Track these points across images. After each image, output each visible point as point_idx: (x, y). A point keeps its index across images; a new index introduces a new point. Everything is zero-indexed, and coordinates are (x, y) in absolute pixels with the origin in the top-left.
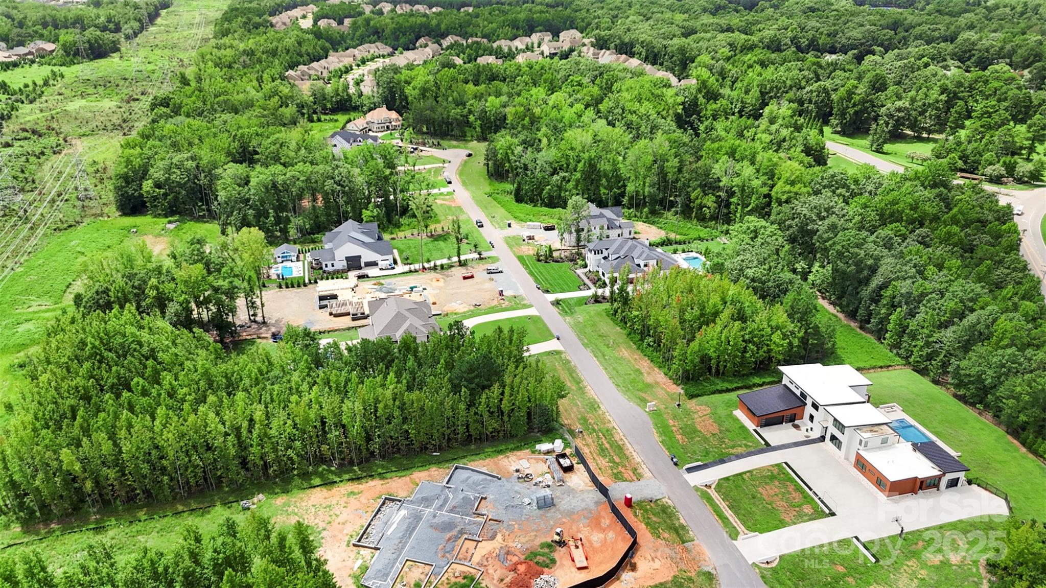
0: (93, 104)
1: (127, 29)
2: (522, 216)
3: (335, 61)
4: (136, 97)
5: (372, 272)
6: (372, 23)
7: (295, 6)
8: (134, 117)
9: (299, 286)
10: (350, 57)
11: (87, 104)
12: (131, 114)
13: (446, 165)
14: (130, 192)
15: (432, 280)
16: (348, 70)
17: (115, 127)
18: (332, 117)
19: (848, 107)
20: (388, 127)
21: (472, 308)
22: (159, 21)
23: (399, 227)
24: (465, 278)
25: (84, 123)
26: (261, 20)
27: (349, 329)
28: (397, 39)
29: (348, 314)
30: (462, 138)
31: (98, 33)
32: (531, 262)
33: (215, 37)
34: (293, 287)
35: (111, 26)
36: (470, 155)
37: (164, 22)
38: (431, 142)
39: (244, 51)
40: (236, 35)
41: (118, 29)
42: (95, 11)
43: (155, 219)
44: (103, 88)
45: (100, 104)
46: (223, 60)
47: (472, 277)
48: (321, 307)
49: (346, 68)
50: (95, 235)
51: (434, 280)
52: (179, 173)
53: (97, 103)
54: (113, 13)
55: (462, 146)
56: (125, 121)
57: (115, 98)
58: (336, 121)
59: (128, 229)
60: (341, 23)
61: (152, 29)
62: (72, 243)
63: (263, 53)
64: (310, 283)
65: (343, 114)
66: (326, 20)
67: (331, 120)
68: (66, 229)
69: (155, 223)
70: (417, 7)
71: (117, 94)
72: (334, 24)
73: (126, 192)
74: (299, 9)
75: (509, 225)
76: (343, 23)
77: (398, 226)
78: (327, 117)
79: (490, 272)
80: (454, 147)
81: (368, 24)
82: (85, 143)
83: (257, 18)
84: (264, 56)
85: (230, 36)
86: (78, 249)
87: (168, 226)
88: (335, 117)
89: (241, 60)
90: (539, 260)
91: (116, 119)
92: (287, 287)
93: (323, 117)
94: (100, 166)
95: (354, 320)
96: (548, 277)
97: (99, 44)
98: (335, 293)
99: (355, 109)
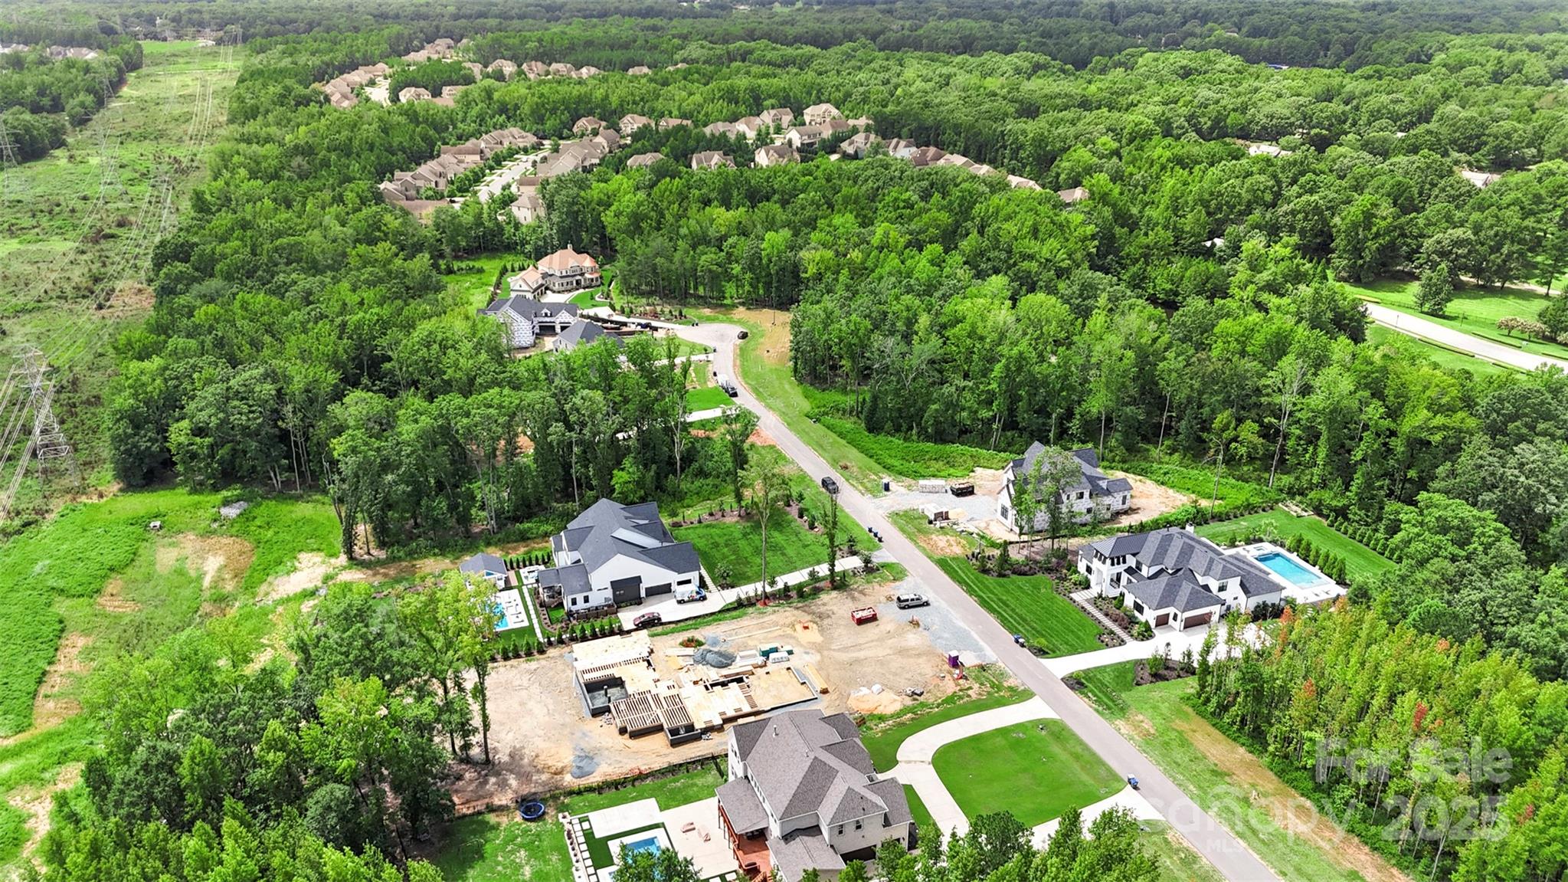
0: (33, 247)
1: (72, 104)
2: (896, 463)
3: (453, 162)
4: (107, 231)
5: (667, 609)
6: (496, 96)
7: (353, 66)
8: (110, 270)
9: (529, 654)
10: (473, 153)
11: (22, 247)
12: (104, 265)
13: (711, 357)
14: (143, 446)
15: (792, 626)
16: (477, 178)
17: (84, 293)
18: (471, 264)
19: (1366, 239)
20: (578, 282)
21: (909, 702)
22: (125, 91)
23: (681, 499)
24: (861, 622)
25: (21, 285)
26: (308, 91)
27: (673, 769)
28: (541, 120)
29: (659, 729)
30: (717, 302)
31: (27, 116)
32: (971, 575)
33: (231, 121)
34: (517, 656)
35: (46, 101)
36: (744, 336)
37: (135, 93)
38: (667, 310)
39: (296, 147)
40: (270, 117)
41: (57, 107)
42: (16, 77)
43: (196, 498)
44: (48, 217)
45: (44, 247)
46: (264, 165)
47: (873, 618)
48: (596, 713)
49: (476, 173)
50: (80, 542)
51: (799, 627)
52: (245, 409)
53: (38, 246)
54: (47, 79)
55: (721, 317)
56: (96, 280)
57: (71, 235)
58: (481, 271)
59: (141, 522)
60: (436, 93)
61: (115, 104)
62: (37, 568)
63: (329, 150)
64: (550, 643)
65: (489, 258)
66: (413, 89)
67: (471, 269)
68: (19, 532)
69: (197, 506)
70: (555, 66)
71: (75, 227)
72: (426, 95)
73: (135, 446)
74: (361, 70)
75: (887, 488)
76: (440, 94)
77: (679, 496)
78: (463, 265)
79: (904, 605)
80: (709, 320)
81: (489, 96)
82: (28, 329)
83: (301, 88)
84: (333, 157)
85: (260, 118)
86: (51, 583)
87: (224, 511)
88: (477, 264)
89: (294, 164)
90: (985, 571)
91: (78, 275)
92: (506, 658)
93: (456, 265)
94: (66, 377)
95: (674, 744)
96: (1023, 612)
97: (31, 136)
98: (617, 673)
99: (510, 248)
